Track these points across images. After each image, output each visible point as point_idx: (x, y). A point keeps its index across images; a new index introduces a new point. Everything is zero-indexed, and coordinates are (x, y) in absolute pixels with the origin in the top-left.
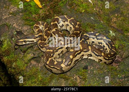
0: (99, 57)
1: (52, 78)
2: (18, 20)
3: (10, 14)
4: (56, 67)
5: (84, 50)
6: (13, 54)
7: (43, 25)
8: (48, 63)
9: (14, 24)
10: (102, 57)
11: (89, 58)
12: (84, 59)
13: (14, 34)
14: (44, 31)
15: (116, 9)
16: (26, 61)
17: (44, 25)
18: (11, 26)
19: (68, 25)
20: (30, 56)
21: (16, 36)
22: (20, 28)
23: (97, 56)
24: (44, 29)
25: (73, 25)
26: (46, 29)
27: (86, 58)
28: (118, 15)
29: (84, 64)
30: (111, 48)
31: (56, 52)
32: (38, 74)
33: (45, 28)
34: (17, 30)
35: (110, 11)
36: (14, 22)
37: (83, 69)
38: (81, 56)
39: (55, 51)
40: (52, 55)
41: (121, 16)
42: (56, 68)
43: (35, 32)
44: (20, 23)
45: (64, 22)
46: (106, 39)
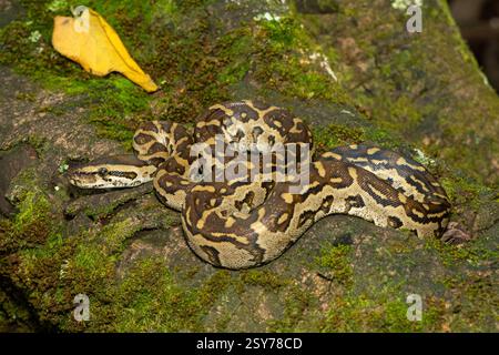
0: (389, 208)
1: (216, 288)
2: (73, 124)
3: (42, 111)
4: (233, 235)
5: (333, 180)
6: (59, 235)
7: (169, 132)
8: (200, 225)
9: (57, 136)
10: (401, 207)
12: (333, 214)
13: (61, 171)
14: (174, 148)
15: (422, 119)
16: (114, 244)
17: (172, 129)
18: (47, 146)
19: (261, 132)
20: (127, 224)
21: (66, 175)
22: (83, 148)
23: (380, 206)
24: (172, 142)
25: (279, 129)
26: (179, 142)
27: (343, 210)
28: (432, 142)
31: (225, 194)
32: (162, 279)
33: (176, 140)
34: (70, 155)
35: (401, 130)
36: (59, 132)
37: (335, 245)
38: (324, 201)
39: (223, 191)
40: (213, 202)
41: (443, 146)
42: (233, 241)
43: (141, 152)
44: (79, 132)
45: (245, 120)
46: (406, 164)
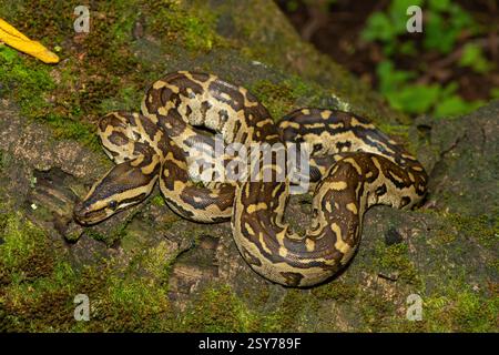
0: (404, 189)
2: (18, 126)
5: (367, 176)
8: (283, 253)
10: (412, 187)
11: (380, 199)
13: (32, 186)
14: (153, 145)
19: (209, 106)
20: (164, 249)
21: (39, 191)
22: (48, 156)
23: (398, 190)
24: (146, 137)
25: (229, 103)
26: (157, 138)
27: (374, 201)
30: (393, 152)
31: (275, 207)
34: (37, 167)
36: (12, 139)
37: (387, 244)
39: (272, 204)
44: (33, 136)
46: (359, 124)
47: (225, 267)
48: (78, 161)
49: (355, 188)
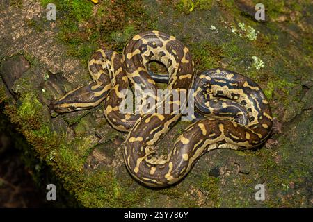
0: (240, 143)
2: (50, 44)
3: (29, 27)
4: (155, 181)
6: (47, 127)
7: (110, 60)
8: (136, 170)
9: (41, 55)
10: (246, 142)
11: (220, 146)
12: (210, 151)
13: (45, 79)
14: (114, 76)
17: (112, 59)
18: (36, 61)
19: (164, 55)
20: (90, 141)
21: (48, 83)
22: (57, 66)
24: (112, 69)
25: (175, 56)
26: (117, 72)
27: (215, 148)
29: (210, 162)
30: (260, 109)
31: (149, 140)
32: (113, 184)
33: (116, 69)
34: (50, 71)
36: (42, 52)
37: (210, 175)
38: (205, 148)
39: (147, 138)
40: (142, 148)
42: (154, 183)
44: (55, 52)
45: (154, 47)
46: (248, 86)
47: (117, 160)
48: (72, 73)
49: (196, 143)
